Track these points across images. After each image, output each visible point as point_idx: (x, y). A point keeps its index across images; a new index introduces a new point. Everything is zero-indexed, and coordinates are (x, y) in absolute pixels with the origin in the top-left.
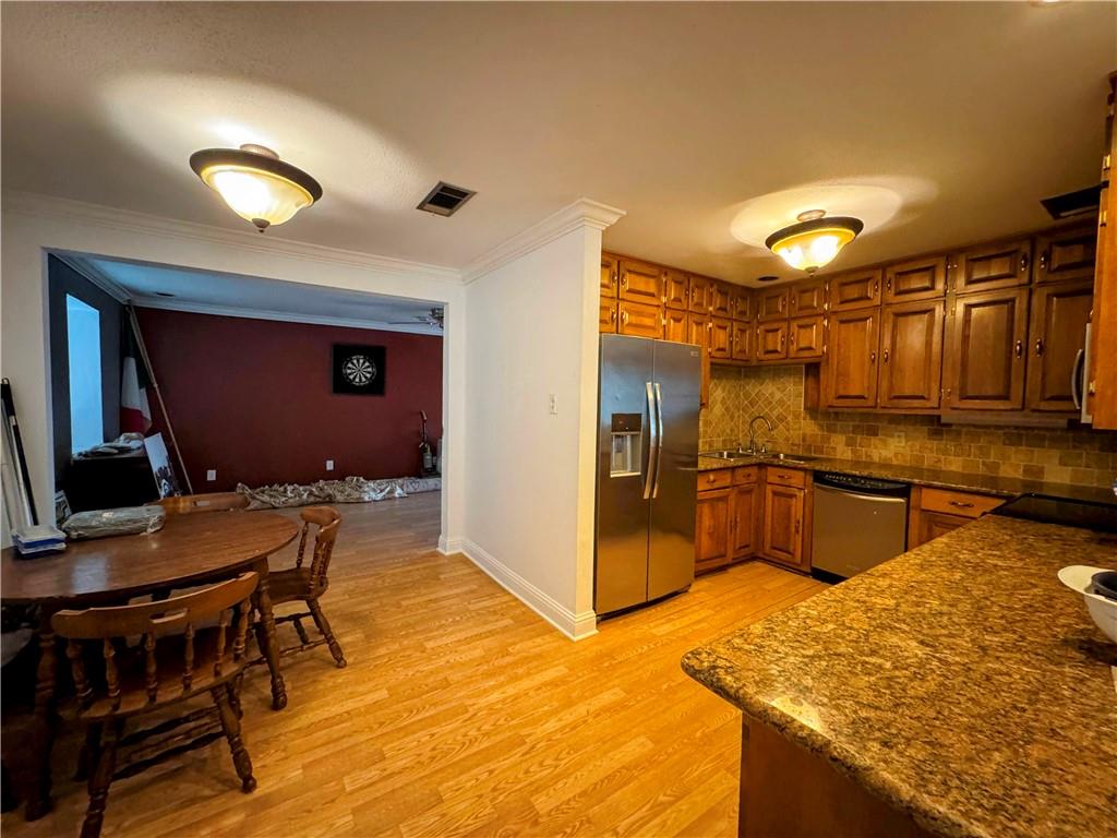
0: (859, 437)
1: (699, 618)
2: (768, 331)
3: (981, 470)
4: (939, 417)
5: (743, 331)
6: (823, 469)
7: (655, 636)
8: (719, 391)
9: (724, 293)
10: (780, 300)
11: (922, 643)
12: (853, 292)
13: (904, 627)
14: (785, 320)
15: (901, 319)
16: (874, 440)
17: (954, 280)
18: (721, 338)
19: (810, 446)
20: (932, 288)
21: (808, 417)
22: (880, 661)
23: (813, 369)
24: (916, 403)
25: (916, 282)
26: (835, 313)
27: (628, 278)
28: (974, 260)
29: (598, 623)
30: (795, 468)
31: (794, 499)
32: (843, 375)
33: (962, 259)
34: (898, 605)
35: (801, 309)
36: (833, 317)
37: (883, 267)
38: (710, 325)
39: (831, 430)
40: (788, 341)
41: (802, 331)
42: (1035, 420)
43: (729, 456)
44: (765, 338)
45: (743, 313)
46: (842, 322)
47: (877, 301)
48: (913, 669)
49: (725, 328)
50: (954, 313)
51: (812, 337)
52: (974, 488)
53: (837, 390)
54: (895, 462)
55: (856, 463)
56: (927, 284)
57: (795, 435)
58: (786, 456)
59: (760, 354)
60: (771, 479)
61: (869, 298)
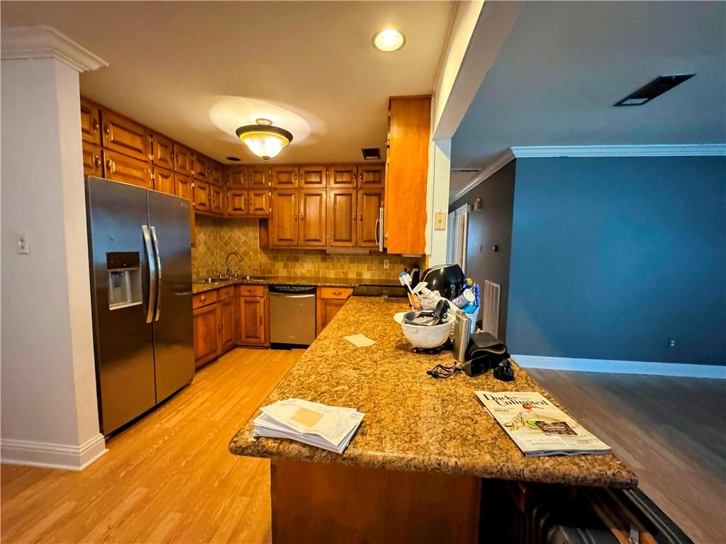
0: (290, 263)
1: (202, 400)
2: (235, 195)
3: (342, 276)
4: (325, 250)
5: (218, 193)
6: (274, 283)
7: (168, 429)
8: (202, 234)
9: (202, 163)
10: (242, 175)
11: (354, 369)
12: (284, 178)
13: (344, 363)
14: (245, 189)
15: (308, 198)
16: (298, 265)
17: (330, 180)
18: (202, 196)
19: (264, 270)
20: (320, 183)
21: (262, 253)
22: (342, 387)
23: (264, 222)
24: (317, 243)
25: (314, 178)
26: (275, 189)
27: (111, 130)
28: (338, 172)
29: (107, 442)
30: (258, 285)
31: (258, 304)
32: (280, 227)
33: (332, 170)
34: (337, 352)
35: (255, 183)
36: (274, 192)
37: (300, 166)
38: (193, 185)
39: (275, 259)
40: (248, 203)
41: (257, 198)
42: (360, 251)
43: (213, 281)
44: (233, 200)
45: (216, 180)
46: (280, 195)
47: (296, 186)
48: (356, 385)
49: (204, 189)
50: (330, 198)
51: (262, 202)
52: (342, 285)
53: (278, 236)
54: (307, 275)
55: (289, 278)
56: (319, 180)
57: (255, 264)
58: (251, 278)
59: (230, 210)
60: (243, 293)
61: (292, 183)
